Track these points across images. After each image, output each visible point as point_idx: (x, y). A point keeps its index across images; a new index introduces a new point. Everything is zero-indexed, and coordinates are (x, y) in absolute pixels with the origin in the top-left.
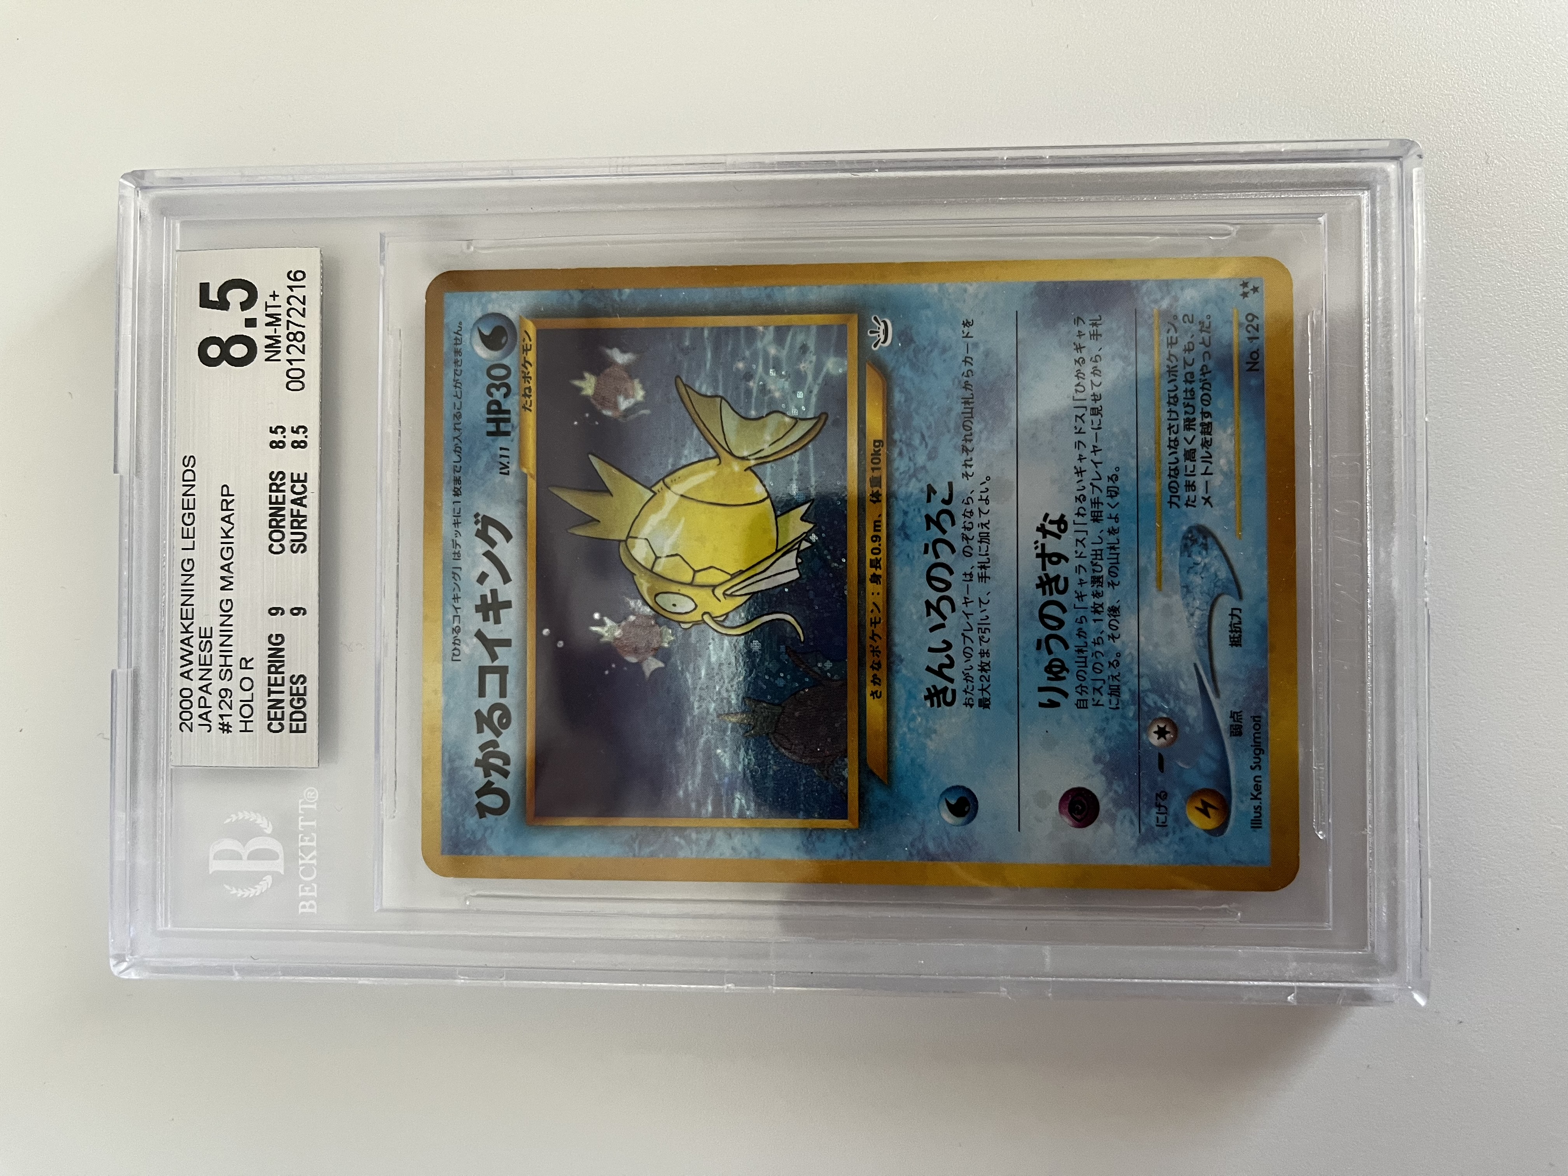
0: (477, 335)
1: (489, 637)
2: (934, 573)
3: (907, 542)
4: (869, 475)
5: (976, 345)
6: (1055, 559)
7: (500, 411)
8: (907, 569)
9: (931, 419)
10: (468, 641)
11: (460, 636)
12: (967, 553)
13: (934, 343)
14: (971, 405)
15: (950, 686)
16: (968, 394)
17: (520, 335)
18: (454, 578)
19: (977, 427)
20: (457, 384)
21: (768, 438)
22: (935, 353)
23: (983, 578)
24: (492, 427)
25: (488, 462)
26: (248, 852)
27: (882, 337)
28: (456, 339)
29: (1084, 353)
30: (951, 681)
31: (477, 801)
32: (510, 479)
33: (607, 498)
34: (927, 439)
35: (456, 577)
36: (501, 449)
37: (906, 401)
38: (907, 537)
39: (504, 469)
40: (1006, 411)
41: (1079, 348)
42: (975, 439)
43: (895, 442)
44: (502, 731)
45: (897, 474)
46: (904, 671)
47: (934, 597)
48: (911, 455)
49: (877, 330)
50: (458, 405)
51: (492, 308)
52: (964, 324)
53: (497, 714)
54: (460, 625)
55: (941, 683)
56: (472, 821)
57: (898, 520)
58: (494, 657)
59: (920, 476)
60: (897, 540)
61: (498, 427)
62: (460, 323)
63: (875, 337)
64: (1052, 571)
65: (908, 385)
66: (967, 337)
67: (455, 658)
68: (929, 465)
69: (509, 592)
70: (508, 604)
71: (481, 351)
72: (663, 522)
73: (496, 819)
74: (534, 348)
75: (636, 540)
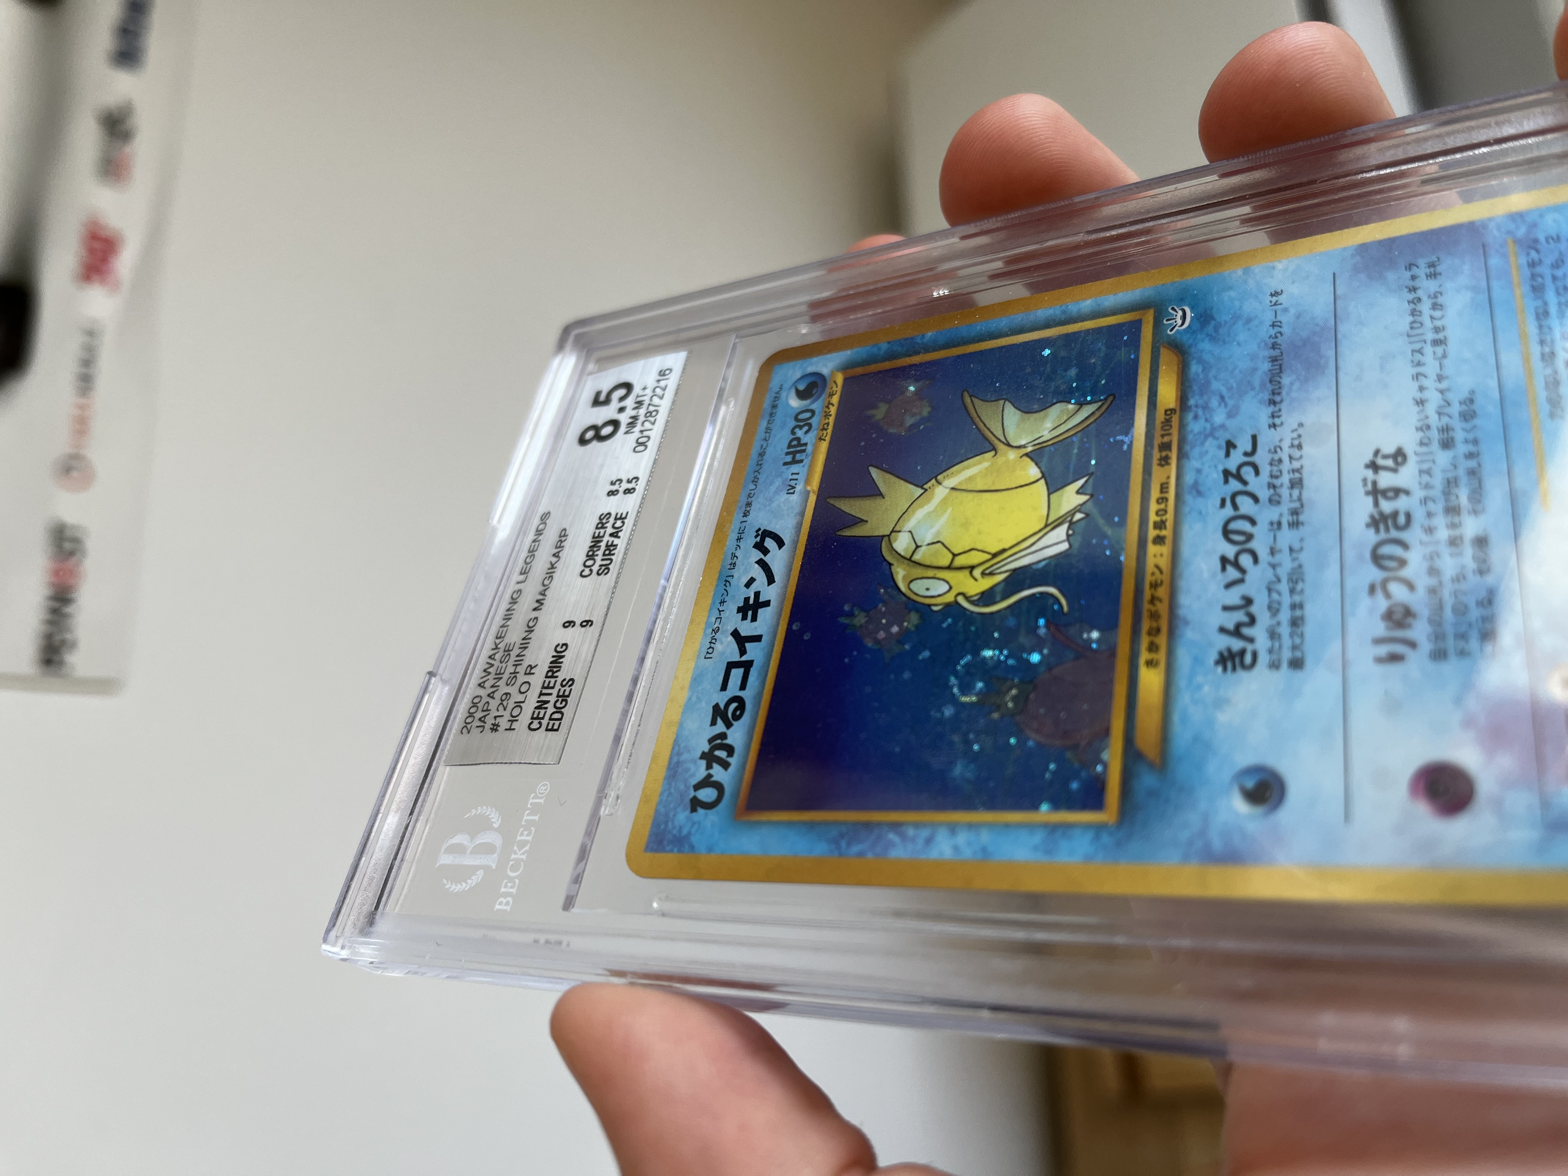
0: (793, 391)
1: (743, 634)
2: (1233, 526)
3: (1200, 500)
4: (1157, 441)
5: (1286, 310)
6: (1391, 494)
7: (800, 445)
8: (1198, 527)
9: (1232, 381)
10: (723, 640)
11: (717, 636)
12: (1274, 501)
13: (1236, 317)
14: (1280, 362)
15: (1250, 648)
16: (1276, 353)
17: (830, 383)
18: (725, 585)
19: (1286, 380)
20: (768, 430)
21: (1049, 425)
22: (1240, 323)
23: (1295, 524)
24: (789, 458)
25: (779, 486)
26: (473, 845)
27: (1179, 322)
28: (776, 397)
29: (1420, 293)
30: (1251, 640)
31: (692, 793)
32: (794, 498)
33: (879, 501)
34: (1227, 399)
35: (728, 584)
36: (792, 474)
37: (1203, 371)
38: (1199, 493)
39: (791, 489)
40: (1322, 362)
41: (1413, 289)
42: (1284, 393)
43: (1191, 407)
44: (734, 723)
45: (1190, 437)
46: (1189, 634)
47: (1230, 551)
48: (1208, 417)
49: (1175, 317)
50: (764, 447)
51: (811, 369)
52: (1272, 295)
53: (734, 705)
54: (720, 626)
55: (1236, 644)
56: (682, 816)
57: (1189, 478)
58: (743, 652)
59: (1217, 434)
60: (1189, 498)
61: (794, 458)
62: (782, 385)
63: (1171, 324)
64: (1387, 506)
65: (1206, 357)
66: (1275, 304)
67: (708, 656)
68: (1228, 423)
69: (770, 593)
70: (767, 604)
71: (795, 403)
72: (929, 514)
73: (706, 814)
74: (838, 394)
75: (900, 534)
